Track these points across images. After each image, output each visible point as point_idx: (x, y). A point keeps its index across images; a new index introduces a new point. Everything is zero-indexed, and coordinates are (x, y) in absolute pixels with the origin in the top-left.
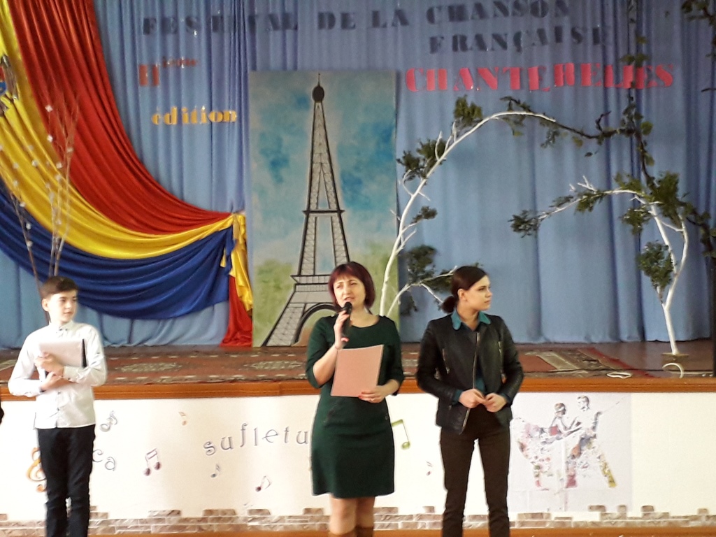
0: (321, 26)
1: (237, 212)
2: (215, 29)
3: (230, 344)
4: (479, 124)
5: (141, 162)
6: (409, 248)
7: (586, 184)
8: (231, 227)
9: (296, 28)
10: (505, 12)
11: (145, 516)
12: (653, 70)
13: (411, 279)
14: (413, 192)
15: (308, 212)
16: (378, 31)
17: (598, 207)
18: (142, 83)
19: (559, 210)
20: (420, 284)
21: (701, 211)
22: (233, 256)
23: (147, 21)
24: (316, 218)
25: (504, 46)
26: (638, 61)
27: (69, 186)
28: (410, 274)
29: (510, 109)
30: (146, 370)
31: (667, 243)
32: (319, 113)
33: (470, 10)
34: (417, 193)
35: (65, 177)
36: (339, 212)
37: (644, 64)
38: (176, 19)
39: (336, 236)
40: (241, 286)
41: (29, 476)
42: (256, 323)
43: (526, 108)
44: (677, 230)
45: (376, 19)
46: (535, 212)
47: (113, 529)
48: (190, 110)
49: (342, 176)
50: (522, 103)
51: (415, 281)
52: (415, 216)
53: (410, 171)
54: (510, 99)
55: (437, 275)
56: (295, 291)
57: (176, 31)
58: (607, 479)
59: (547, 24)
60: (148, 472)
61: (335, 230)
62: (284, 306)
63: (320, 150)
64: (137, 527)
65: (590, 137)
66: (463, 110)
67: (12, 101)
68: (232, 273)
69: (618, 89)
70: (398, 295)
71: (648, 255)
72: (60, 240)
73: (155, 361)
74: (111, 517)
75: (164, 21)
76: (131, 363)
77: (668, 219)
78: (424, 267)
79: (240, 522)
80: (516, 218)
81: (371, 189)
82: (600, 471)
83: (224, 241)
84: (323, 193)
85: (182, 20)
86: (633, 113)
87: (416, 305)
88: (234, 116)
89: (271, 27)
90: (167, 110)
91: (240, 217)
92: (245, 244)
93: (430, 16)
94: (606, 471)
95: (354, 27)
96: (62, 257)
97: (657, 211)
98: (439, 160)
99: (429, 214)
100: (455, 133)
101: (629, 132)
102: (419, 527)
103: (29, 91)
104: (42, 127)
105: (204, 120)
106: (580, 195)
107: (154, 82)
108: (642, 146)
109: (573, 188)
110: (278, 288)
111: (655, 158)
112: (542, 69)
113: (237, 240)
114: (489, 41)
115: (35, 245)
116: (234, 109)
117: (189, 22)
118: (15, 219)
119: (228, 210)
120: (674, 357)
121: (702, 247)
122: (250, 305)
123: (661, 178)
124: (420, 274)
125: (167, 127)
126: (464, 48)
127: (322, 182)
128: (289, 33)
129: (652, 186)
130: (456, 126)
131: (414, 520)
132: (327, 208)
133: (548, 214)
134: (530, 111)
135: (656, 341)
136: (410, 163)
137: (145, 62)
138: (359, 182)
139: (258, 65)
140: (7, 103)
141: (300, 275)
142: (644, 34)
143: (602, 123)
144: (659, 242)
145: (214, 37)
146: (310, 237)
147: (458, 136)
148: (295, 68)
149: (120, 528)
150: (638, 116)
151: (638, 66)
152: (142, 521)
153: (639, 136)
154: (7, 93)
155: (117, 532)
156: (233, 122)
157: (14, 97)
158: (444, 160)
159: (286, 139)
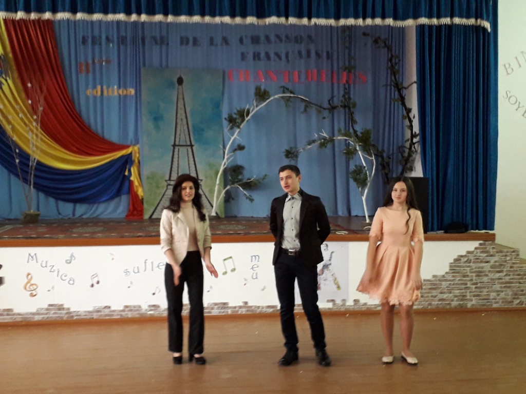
0: (182, 43)
1: (135, 145)
2: (123, 43)
3: (131, 217)
4: (268, 101)
5: (80, 116)
6: (230, 166)
7: (323, 133)
8: (131, 153)
9: (168, 44)
10: (281, 40)
11: (91, 309)
12: (357, 73)
13: (231, 183)
14: (233, 135)
15: (174, 146)
16: (213, 48)
17: (329, 146)
18: (81, 72)
19: (309, 147)
20: (236, 185)
21: (380, 149)
22: (132, 169)
23: (84, 38)
24: (179, 149)
25: (280, 58)
26: (350, 69)
27: (39, 129)
28: (230, 180)
29: (284, 92)
30: (88, 231)
31: (365, 165)
32: (180, 91)
33: (262, 38)
34: (235, 137)
35: (38, 125)
36: (192, 146)
37: (353, 71)
38: (100, 37)
39: (190, 159)
40: (136, 186)
41: (25, 288)
42: (145, 206)
43: (291, 92)
44: (370, 158)
45: (212, 41)
46: (296, 147)
47: (73, 316)
48: (108, 87)
49: (193, 126)
50: (290, 89)
51: (233, 183)
52: (234, 149)
53: (231, 125)
54: (284, 87)
55: (245, 181)
56: (167, 189)
57: (100, 44)
58: (336, 286)
59: (303, 48)
60: (92, 286)
61: (189, 156)
62: (161, 197)
63: (181, 112)
64: (86, 315)
65: (324, 109)
66: (259, 93)
67: (6, 80)
68: (132, 178)
69: (338, 84)
70: (224, 191)
71: (355, 171)
72: (35, 159)
73: (90, 226)
74: (72, 310)
75: (93, 38)
76: (78, 227)
77: (366, 152)
78: (238, 176)
79: (143, 311)
80: (287, 151)
81: (209, 134)
82: (332, 282)
83: (127, 161)
84: (182, 135)
85: (104, 37)
86: (347, 96)
87: (233, 196)
88: (133, 91)
89: (154, 43)
90: (95, 87)
91: (136, 148)
92: (139, 162)
93: (241, 41)
94: (336, 282)
95: (200, 45)
96: (36, 169)
97: (359, 148)
98: (247, 119)
99: (241, 148)
100: (255, 105)
101: (344, 107)
102: (239, 312)
103: (16, 75)
104: (23, 95)
105: (116, 93)
106: (320, 139)
107: (88, 71)
108: (352, 114)
109: (316, 135)
110: (158, 187)
111: (357, 120)
112: (300, 72)
113: (134, 161)
114: (272, 56)
115: (20, 162)
116: (133, 88)
117: (108, 39)
118: (10, 148)
119: (129, 143)
120: (368, 223)
121: (380, 167)
122: (142, 196)
123: (362, 131)
124: (236, 180)
125: (95, 97)
126: (259, 59)
127: (182, 130)
128: (164, 47)
129: (357, 136)
130: (256, 101)
131: (237, 309)
132: (185, 144)
133: (303, 149)
134: (294, 94)
135: (356, 216)
136: (231, 120)
137: (82, 60)
138: (203, 130)
139: (147, 63)
140: (4, 81)
141: (170, 180)
142: (353, 55)
143: (331, 102)
144: (361, 165)
145: (122, 47)
146: (175, 159)
147: (257, 106)
148: (167, 66)
149: (77, 316)
150: (349, 98)
151: (350, 71)
152: (89, 312)
153: (349, 109)
154: (4, 76)
155: (75, 318)
156: (133, 96)
157: (8, 78)
158: (249, 119)
159: (162, 105)
